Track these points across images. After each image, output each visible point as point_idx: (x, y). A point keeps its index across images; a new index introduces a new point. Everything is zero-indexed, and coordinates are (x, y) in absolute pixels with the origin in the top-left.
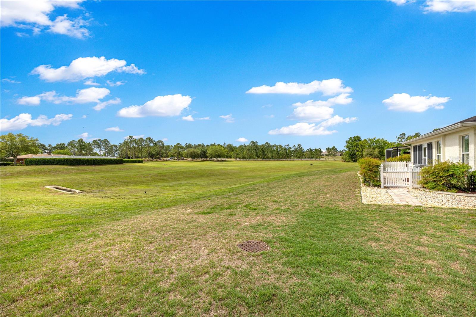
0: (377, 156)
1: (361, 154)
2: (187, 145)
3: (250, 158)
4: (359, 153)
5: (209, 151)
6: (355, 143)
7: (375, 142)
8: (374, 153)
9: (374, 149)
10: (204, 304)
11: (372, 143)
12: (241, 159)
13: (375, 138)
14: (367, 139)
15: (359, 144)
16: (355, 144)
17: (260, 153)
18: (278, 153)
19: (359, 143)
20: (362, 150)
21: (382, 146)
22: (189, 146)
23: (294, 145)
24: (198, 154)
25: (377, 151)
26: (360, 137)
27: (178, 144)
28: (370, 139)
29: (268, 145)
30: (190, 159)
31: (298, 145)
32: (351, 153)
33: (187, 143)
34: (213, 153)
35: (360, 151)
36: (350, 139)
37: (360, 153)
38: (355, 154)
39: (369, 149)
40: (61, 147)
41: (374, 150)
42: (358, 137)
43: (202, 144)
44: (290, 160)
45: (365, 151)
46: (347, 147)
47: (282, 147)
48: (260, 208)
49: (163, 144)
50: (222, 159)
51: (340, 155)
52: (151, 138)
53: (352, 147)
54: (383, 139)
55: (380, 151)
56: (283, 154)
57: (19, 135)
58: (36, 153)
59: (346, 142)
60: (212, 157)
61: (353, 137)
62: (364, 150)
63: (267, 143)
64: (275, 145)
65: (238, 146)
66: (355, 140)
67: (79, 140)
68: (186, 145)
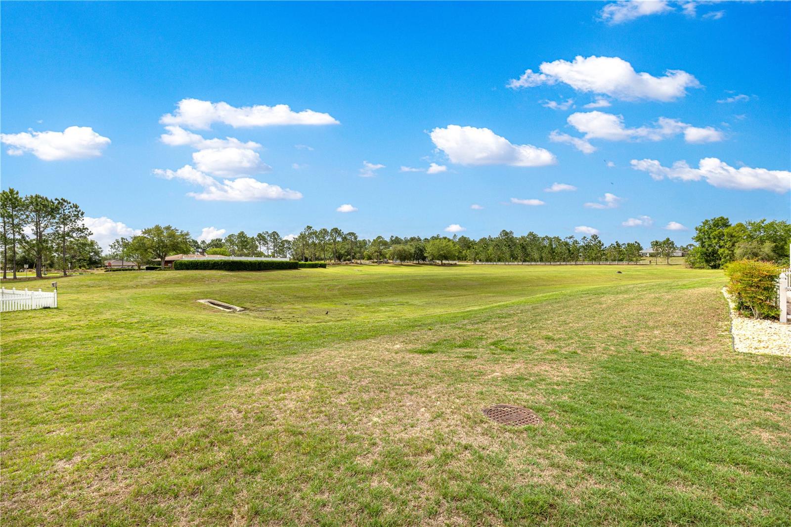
0: (768, 256)
1: (730, 252)
2: (393, 239)
3: (499, 260)
4: (724, 252)
5: (429, 250)
6: (715, 230)
7: (763, 227)
8: (762, 250)
9: (762, 242)
10: (428, 502)
11: (755, 231)
12: (483, 261)
13: (765, 220)
14: (744, 223)
15: (725, 234)
16: (716, 233)
17: (518, 252)
18: (552, 251)
19: (726, 231)
20: (733, 245)
21: (781, 235)
22: (397, 241)
23: (585, 237)
24: (411, 254)
25: (768, 247)
26: (727, 219)
27: (379, 237)
28: (753, 222)
29: (533, 237)
30: (398, 262)
31: (593, 237)
32: (707, 250)
33: (392, 236)
34: (436, 254)
35: (727, 246)
36: (704, 224)
37: (727, 252)
38: (715, 252)
39: (750, 243)
40: (217, 244)
41: (762, 244)
42: (722, 218)
43: (417, 237)
44: (576, 265)
45: (739, 247)
46: (699, 239)
47: (561, 240)
48: (520, 348)
49: (356, 238)
50: (451, 262)
51: (680, 254)
52: (339, 229)
53: (709, 238)
54: (783, 223)
55: (776, 246)
56: (561, 252)
57: (168, 228)
58: (186, 252)
59: (697, 229)
60: (433, 259)
61: (712, 220)
62: (737, 245)
63: (531, 234)
64: (547, 237)
65: (477, 240)
66: (716, 225)
67: (240, 234)
68: (391, 239)
